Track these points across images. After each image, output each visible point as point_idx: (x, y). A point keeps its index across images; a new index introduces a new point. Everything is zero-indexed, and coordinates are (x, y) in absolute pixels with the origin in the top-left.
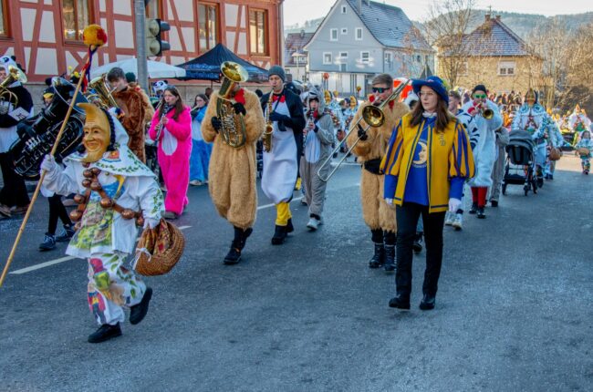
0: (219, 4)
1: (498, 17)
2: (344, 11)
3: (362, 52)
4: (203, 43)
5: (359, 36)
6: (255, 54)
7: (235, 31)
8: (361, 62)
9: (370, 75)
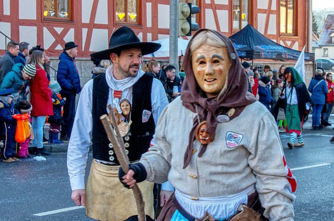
4: (236, 24)
6: (284, 34)
7: (266, 13)
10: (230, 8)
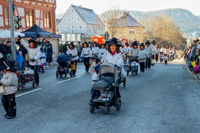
0: (33, 10)
1: (128, 13)
2: (72, 11)
3: (79, 26)
4: (28, 24)
5: (78, 20)
6: (46, 28)
8: (79, 30)
9: (82, 34)
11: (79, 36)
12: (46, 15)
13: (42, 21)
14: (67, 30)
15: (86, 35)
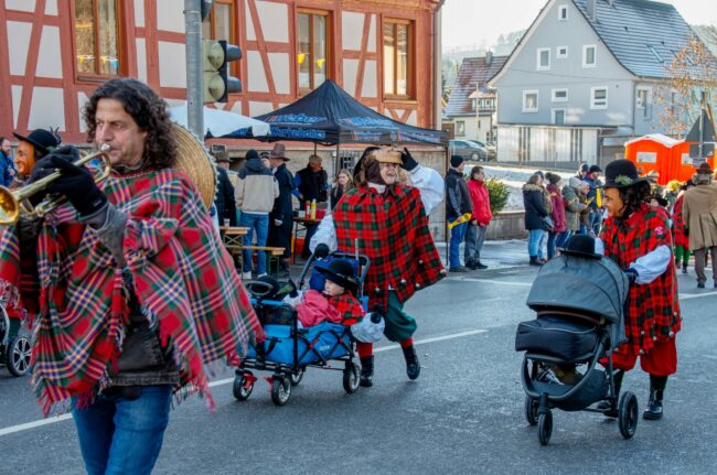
0: (331, 12)
2: (564, 16)
3: (593, 89)
4: (303, 79)
5: (590, 60)
6: (390, 97)
7: (357, 58)
8: (593, 107)
9: (607, 130)
10: (292, 48)
11: (590, 138)
12: (395, 36)
13: (371, 65)
14: (531, 110)
15: (627, 131)
